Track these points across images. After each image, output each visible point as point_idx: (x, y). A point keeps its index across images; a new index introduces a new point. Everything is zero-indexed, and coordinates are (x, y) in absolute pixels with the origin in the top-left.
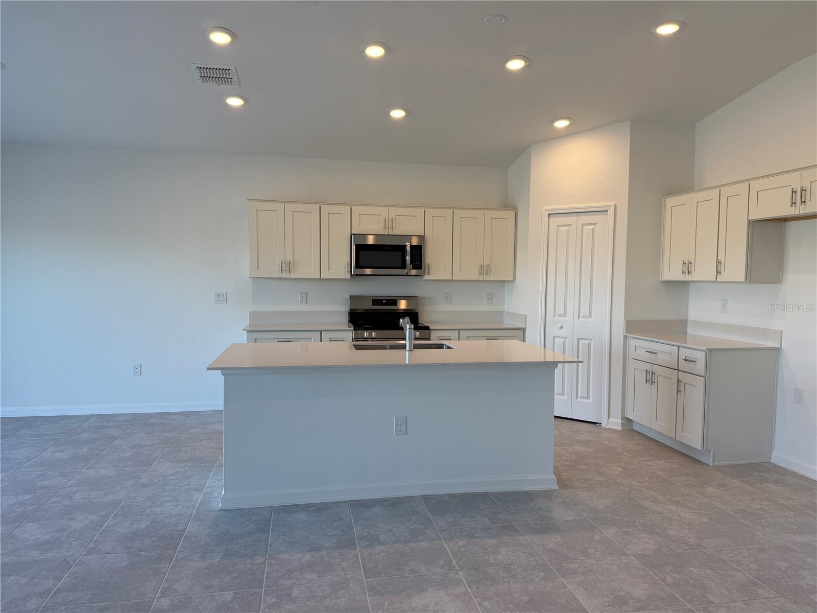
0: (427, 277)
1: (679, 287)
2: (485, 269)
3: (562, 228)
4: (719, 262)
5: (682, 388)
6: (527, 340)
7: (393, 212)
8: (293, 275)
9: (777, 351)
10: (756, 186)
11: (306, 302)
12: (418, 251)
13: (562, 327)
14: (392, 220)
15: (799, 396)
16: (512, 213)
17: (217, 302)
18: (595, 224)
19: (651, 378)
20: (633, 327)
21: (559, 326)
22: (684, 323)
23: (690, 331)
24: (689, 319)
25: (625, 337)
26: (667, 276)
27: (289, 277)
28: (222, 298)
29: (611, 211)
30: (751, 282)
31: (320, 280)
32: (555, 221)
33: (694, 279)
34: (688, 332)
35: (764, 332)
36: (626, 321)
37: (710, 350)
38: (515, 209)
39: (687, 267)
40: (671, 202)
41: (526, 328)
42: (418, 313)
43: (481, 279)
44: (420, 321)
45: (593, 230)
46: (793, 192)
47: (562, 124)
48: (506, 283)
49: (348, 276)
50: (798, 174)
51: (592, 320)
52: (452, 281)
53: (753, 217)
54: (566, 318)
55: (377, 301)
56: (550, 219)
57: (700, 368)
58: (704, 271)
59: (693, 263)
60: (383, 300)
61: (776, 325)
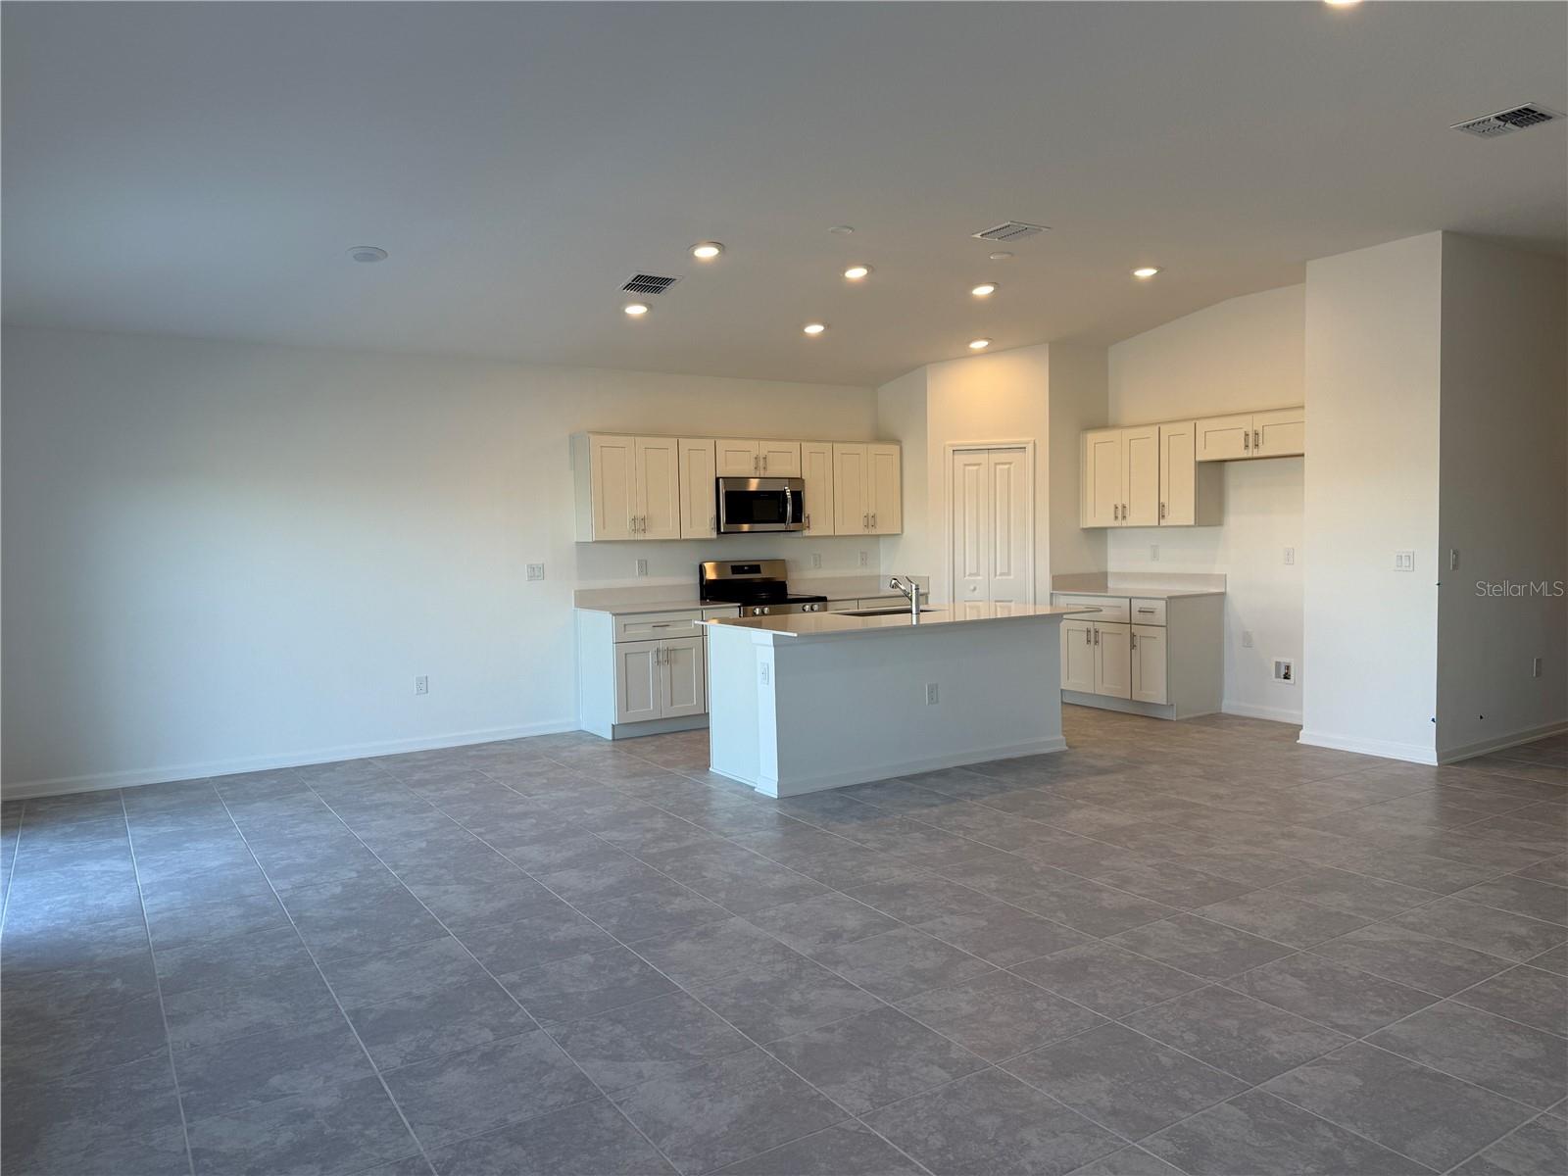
0: (806, 533)
1: (1098, 534)
2: (871, 520)
3: (971, 468)
4: (1161, 506)
5: (1137, 642)
6: (929, 602)
7: (765, 447)
8: (649, 536)
9: (1222, 596)
10: (1202, 426)
11: (647, 574)
12: (798, 497)
13: (975, 589)
14: (765, 458)
15: (1247, 640)
16: (895, 449)
17: (531, 578)
18: (1010, 463)
19: (1093, 637)
20: (1062, 582)
21: (972, 588)
22: (1105, 575)
23: (1111, 584)
24: (1109, 570)
25: (1052, 594)
26: (1091, 522)
27: (642, 538)
28: (536, 573)
29: (1030, 448)
30: (1199, 526)
31: (681, 541)
32: (961, 458)
33: (1129, 525)
34: (1109, 585)
35: (1206, 578)
36: (1053, 577)
37: (1170, 598)
38: (897, 441)
39: (1121, 511)
40: (1093, 438)
41: (929, 593)
42: (784, 582)
43: (867, 533)
44: (789, 592)
45: (1009, 468)
46: (1247, 435)
47: (979, 345)
48: (881, 539)
49: (714, 535)
50: (1249, 417)
51: (1012, 577)
52: (834, 537)
53: (1199, 458)
54: (979, 578)
55: (737, 569)
56: (956, 457)
57: (1160, 617)
58: (1143, 514)
59: (1127, 506)
60: (744, 566)
61: (1218, 570)
